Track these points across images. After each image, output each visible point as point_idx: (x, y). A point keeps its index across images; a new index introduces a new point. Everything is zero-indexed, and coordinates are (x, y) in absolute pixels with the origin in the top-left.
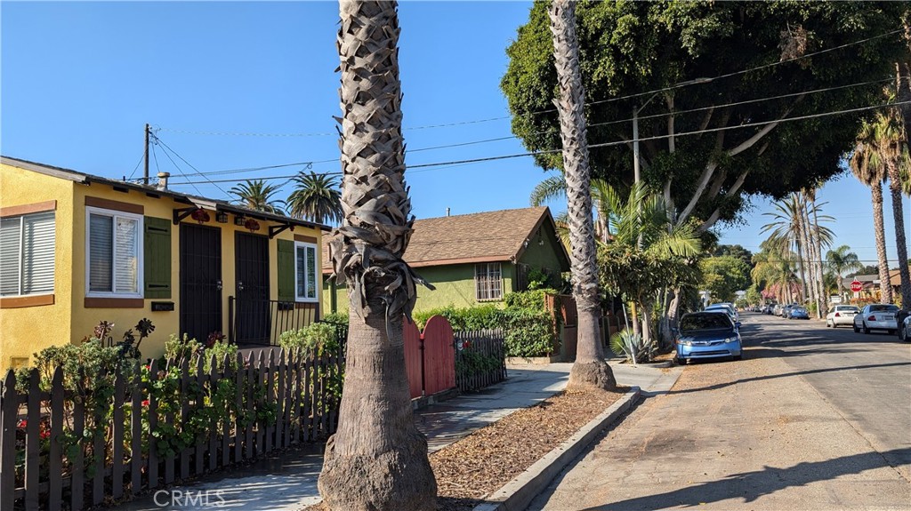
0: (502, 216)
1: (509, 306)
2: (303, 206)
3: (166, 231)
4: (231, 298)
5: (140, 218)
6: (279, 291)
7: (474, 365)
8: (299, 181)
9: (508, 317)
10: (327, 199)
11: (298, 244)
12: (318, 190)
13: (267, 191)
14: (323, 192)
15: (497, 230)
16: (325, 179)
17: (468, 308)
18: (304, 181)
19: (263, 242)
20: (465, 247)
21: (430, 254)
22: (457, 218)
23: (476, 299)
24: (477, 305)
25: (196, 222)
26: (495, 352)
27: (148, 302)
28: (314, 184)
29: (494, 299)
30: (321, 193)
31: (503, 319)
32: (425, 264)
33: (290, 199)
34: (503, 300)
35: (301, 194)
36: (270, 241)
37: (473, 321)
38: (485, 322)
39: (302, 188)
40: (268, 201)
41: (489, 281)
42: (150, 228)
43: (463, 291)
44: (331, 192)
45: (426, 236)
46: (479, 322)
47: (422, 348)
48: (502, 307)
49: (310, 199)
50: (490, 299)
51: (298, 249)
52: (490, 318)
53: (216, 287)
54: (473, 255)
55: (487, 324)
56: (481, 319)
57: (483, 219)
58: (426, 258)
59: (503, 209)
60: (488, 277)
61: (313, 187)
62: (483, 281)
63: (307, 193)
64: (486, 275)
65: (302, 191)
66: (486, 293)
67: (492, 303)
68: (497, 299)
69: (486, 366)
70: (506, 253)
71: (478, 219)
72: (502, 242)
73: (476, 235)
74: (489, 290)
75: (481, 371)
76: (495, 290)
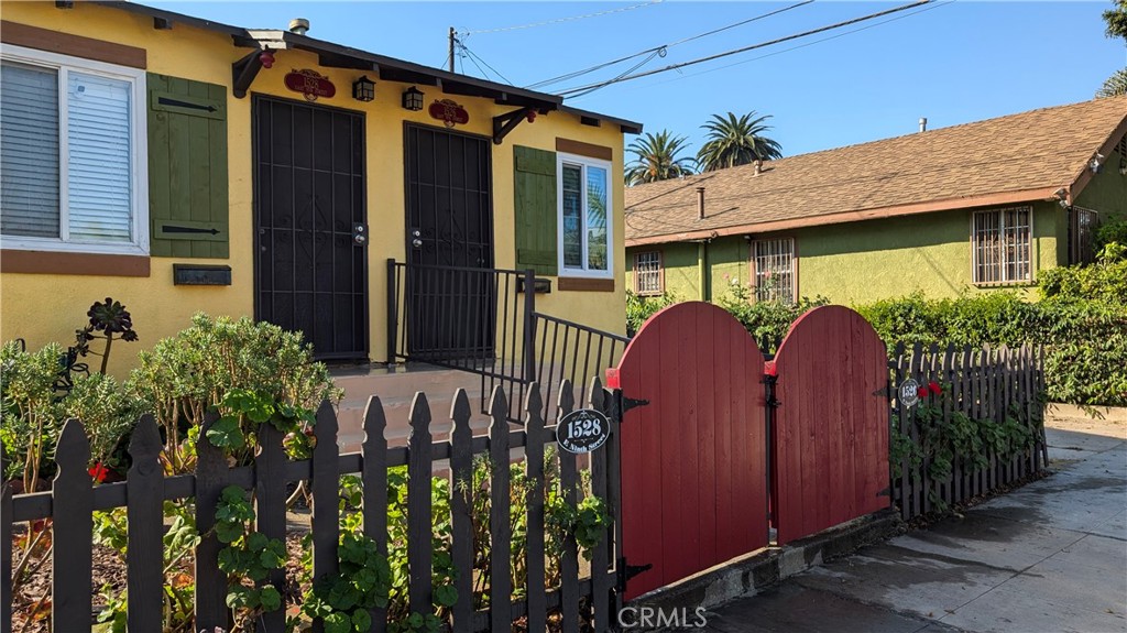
0: (1038, 119)
1: (1049, 295)
2: (717, 161)
3: (211, 109)
4: (391, 264)
5: (138, 78)
6: (518, 252)
7: (952, 448)
8: (714, 128)
9: (1047, 318)
10: (751, 151)
11: (563, 158)
12: (739, 138)
13: (673, 145)
14: (746, 141)
15: (1023, 143)
16: (748, 123)
17: (954, 298)
18: (721, 128)
19: (480, 151)
20: (952, 180)
21: (879, 197)
22: (940, 133)
23: (971, 280)
24: (973, 294)
25: (300, 96)
26: (1017, 406)
27: (162, 267)
28: (733, 130)
29: (1013, 282)
30: (742, 142)
31: (1033, 322)
32: (866, 215)
33: (700, 154)
34: (1034, 284)
35: (715, 148)
36: (495, 148)
37: (964, 325)
38: (991, 327)
39: (716, 139)
40: (674, 159)
41: (1003, 245)
42: (162, 101)
43: (946, 266)
44: (756, 140)
45: (875, 167)
46: (976, 327)
47: (771, 404)
48: (1034, 297)
49: (728, 152)
50: (1005, 281)
51: (565, 169)
52: (1003, 320)
53: (351, 239)
54: (967, 193)
55: (996, 332)
56: (984, 323)
57: (994, 128)
58: (869, 204)
59: (1039, 107)
60: (1001, 236)
61: (732, 136)
62: (989, 246)
63: (724, 144)
64: (996, 233)
65: (717, 142)
66: (996, 268)
67: (1011, 290)
68: (1020, 282)
69: (988, 447)
70: (1045, 184)
71: (984, 130)
72: (1038, 165)
73: (978, 157)
74: (1003, 264)
75: (973, 460)
76: (1018, 263)
